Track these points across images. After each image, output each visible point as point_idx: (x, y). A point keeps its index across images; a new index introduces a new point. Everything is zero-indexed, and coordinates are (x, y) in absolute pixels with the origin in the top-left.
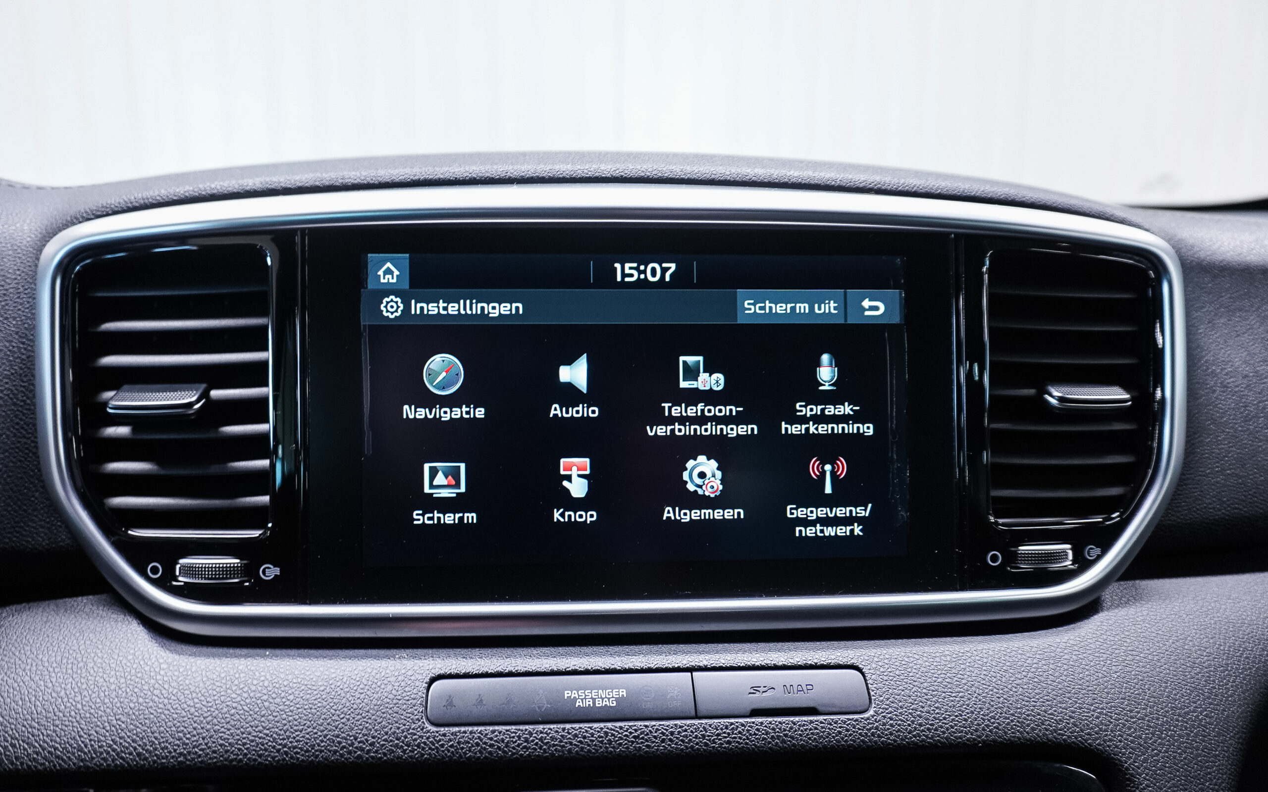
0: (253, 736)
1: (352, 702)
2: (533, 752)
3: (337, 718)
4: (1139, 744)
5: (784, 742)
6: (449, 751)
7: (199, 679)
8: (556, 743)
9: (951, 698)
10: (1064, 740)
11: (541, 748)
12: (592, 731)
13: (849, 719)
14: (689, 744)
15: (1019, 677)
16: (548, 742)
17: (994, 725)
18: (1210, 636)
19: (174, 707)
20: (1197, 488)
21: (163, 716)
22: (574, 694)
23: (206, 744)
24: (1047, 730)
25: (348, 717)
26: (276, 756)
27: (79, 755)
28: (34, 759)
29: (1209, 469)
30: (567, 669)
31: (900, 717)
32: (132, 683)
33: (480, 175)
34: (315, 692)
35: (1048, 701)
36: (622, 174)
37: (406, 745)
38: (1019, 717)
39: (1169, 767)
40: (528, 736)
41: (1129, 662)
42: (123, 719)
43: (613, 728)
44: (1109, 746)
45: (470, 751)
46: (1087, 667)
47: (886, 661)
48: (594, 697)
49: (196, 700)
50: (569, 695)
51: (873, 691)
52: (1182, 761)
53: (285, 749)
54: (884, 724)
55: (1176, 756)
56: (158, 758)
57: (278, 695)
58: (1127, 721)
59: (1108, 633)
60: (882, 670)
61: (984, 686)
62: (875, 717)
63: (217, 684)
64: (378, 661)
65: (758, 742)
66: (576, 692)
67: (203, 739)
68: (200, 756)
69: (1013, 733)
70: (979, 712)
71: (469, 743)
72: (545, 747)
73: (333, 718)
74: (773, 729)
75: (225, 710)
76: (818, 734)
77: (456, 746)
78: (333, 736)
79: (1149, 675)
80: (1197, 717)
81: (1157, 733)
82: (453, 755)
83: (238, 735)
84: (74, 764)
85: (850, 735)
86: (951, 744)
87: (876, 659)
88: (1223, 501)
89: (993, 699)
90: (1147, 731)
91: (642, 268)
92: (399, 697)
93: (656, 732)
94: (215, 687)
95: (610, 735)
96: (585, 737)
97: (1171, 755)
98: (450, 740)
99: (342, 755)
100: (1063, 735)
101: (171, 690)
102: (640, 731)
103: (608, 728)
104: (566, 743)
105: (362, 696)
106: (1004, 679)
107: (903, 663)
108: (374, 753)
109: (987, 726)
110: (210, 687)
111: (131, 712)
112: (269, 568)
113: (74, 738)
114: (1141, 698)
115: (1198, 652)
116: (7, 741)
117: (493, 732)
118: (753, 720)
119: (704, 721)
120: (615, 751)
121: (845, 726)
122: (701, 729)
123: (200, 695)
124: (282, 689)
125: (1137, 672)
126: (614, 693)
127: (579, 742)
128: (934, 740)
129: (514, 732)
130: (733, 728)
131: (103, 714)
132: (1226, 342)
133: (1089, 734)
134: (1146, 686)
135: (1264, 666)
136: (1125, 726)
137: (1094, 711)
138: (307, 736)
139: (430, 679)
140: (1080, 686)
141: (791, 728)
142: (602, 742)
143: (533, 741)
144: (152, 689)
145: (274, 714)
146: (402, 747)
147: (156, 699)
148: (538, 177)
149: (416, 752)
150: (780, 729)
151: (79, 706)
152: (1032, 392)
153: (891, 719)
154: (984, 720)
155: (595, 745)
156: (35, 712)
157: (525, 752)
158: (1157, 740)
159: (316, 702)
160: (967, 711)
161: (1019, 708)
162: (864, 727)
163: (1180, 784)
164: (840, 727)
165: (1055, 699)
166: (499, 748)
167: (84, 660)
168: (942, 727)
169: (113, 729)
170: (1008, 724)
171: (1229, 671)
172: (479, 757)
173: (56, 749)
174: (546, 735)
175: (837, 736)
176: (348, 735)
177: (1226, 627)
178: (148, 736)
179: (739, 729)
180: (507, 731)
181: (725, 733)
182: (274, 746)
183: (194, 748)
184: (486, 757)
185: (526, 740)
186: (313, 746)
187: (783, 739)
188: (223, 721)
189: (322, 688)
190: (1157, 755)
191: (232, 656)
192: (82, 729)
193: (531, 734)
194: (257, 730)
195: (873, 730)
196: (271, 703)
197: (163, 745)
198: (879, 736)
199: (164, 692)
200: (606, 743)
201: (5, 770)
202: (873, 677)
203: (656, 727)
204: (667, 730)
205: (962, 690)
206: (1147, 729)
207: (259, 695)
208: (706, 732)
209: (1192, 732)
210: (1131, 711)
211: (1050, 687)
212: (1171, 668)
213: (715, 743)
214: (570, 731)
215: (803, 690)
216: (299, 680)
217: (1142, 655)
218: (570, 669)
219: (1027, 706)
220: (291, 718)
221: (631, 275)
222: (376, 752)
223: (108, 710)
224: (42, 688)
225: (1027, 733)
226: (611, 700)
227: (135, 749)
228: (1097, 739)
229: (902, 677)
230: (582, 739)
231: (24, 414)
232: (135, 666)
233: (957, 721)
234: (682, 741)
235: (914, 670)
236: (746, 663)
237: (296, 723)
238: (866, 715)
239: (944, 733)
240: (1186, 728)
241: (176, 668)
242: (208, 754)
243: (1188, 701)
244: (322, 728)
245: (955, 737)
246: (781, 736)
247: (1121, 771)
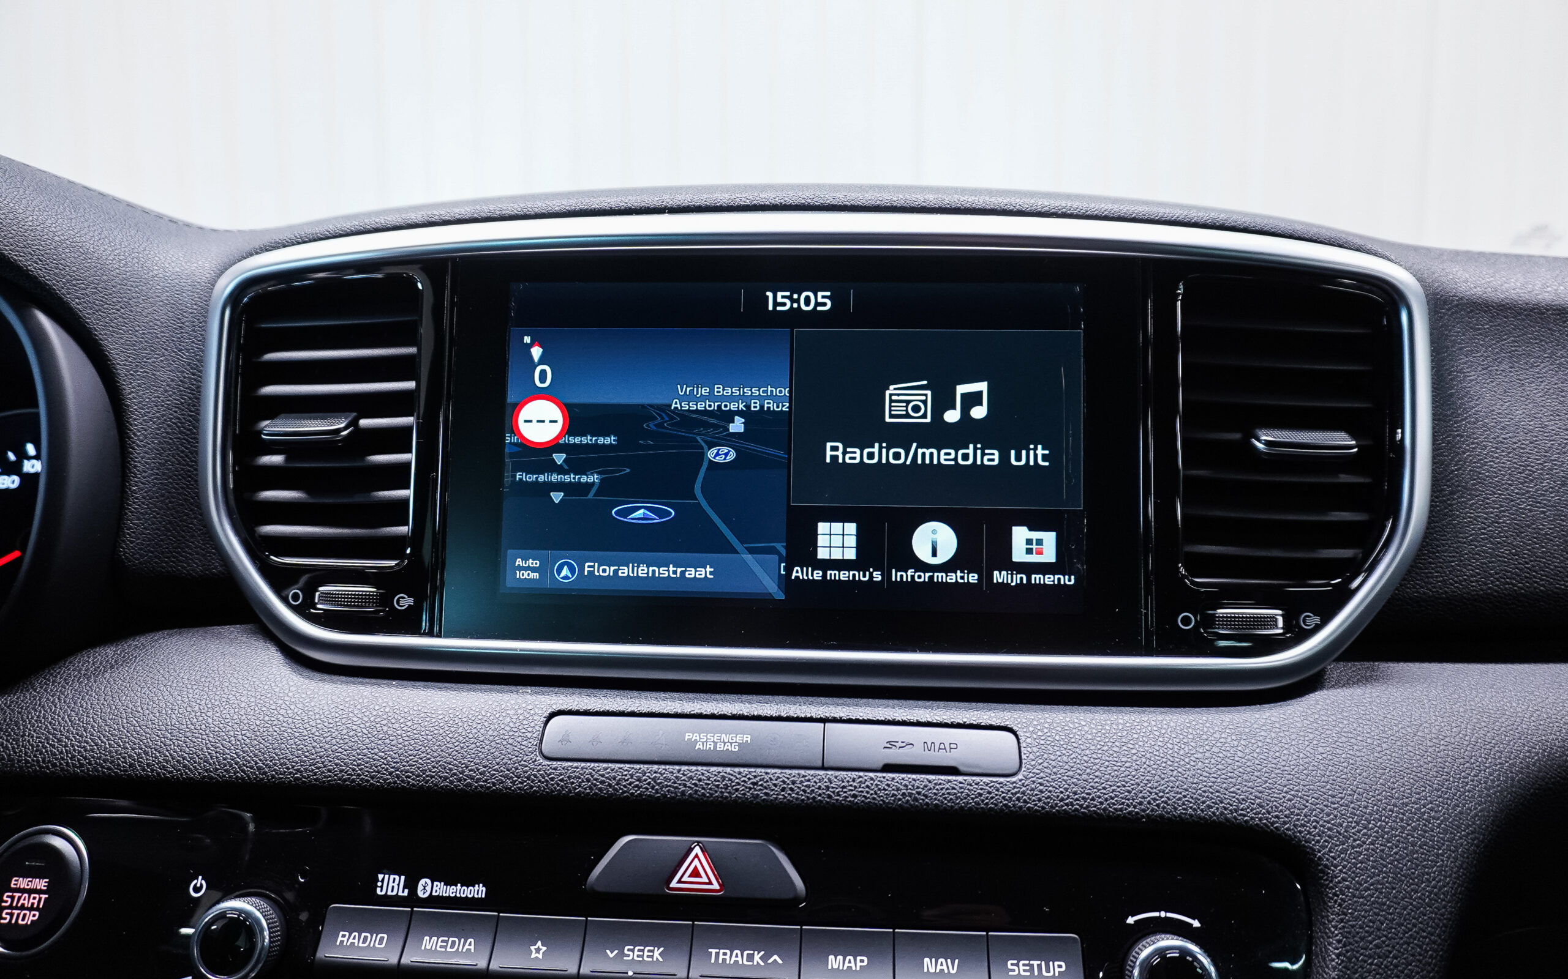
0: (368, 758)
1: (468, 731)
2: (645, 792)
3: (451, 746)
4: (1338, 832)
5: (916, 800)
6: (558, 785)
7: (324, 702)
8: (669, 784)
9: (1115, 768)
10: (1246, 821)
11: (653, 788)
12: (708, 774)
13: (992, 782)
14: (811, 794)
15: (1201, 751)
16: (661, 783)
17: (1163, 799)
18: (1454, 725)
19: (297, 726)
20: (1454, 557)
21: (286, 734)
22: (696, 737)
23: (323, 763)
24: (1226, 809)
25: (462, 745)
26: (388, 779)
27: (204, 766)
28: (164, 766)
29: (1471, 535)
30: (692, 712)
31: (1052, 783)
32: (262, 702)
33: (636, 204)
34: (434, 720)
35: (1230, 777)
36: (782, 201)
37: (516, 776)
38: (1193, 793)
39: (1372, 861)
40: (641, 775)
41: (1341, 745)
42: (248, 735)
43: (731, 772)
44: (1300, 832)
45: (580, 786)
46: (1286, 746)
47: (1046, 725)
48: (715, 740)
49: (318, 721)
50: (690, 737)
51: (1025, 754)
52: (1391, 856)
53: (397, 772)
54: (1032, 790)
55: (1384, 850)
56: (276, 773)
57: (398, 721)
58: (1326, 806)
59: (1322, 713)
60: (1040, 733)
61: (1157, 758)
62: (1023, 781)
63: (341, 707)
64: (501, 695)
65: (887, 798)
66: (697, 735)
67: (321, 757)
68: (315, 774)
69: (1184, 809)
70: (1146, 785)
71: (580, 778)
72: (657, 787)
73: (448, 745)
74: (906, 786)
75: (345, 732)
76: (955, 794)
77: (566, 780)
78: (445, 762)
79: (1364, 759)
80: (1419, 809)
81: (1363, 822)
82: (563, 789)
83: (354, 756)
84: (200, 774)
85: (992, 798)
86: (1108, 816)
87: (1035, 723)
88: (1490, 574)
89: (1165, 772)
90: (1350, 820)
91: (795, 296)
92: (515, 730)
93: (776, 780)
94: (338, 710)
95: (727, 779)
96: (700, 780)
97: (1377, 848)
98: (561, 774)
99: (451, 782)
100: (1245, 816)
101: (296, 711)
102: (759, 778)
103: (726, 773)
104: (680, 784)
105: (479, 726)
106: (1182, 752)
107: (1066, 728)
108: (483, 782)
109: (1155, 800)
110: (333, 710)
111: (256, 729)
112: (403, 598)
113: (202, 749)
114: (1348, 782)
115: (1434, 740)
116: (141, 749)
117: (606, 769)
118: (884, 775)
119: (830, 773)
120: (731, 797)
121: (987, 788)
122: (826, 780)
123: (323, 716)
124: (402, 715)
125: (1348, 756)
126: (738, 738)
127: (693, 784)
128: (1089, 811)
129: (627, 770)
130: (861, 782)
131: (230, 729)
132: (1505, 392)
133: (1277, 817)
134: (1358, 771)
135: (1521, 763)
136: (1323, 811)
137: (1286, 792)
138: (420, 761)
139: (550, 714)
140: (1274, 766)
141: (926, 786)
142: (717, 786)
143: (645, 780)
144: (278, 709)
145: (391, 738)
146: (512, 777)
147: (281, 718)
148: (694, 206)
149: (525, 784)
150: (913, 786)
151: (210, 721)
152: (1237, 436)
153: (1041, 784)
154: (1151, 793)
155: (710, 789)
156: (169, 723)
157: (636, 791)
158: (1361, 830)
159: (432, 729)
160: (1132, 782)
161: (1196, 784)
162: (1009, 791)
163: (1387, 882)
164: (981, 789)
165: (1240, 777)
166: (610, 785)
167: (221, 680)
168: (1100, 797)
169: (238, 743)
170: (1180, 799)
171: (1472, 764)
172: (588, 793)
173: (184, 758)
174: (659, 775)
175: (976, 797)
176: (460, 762)
177: (1479, 717)
178: (269, 752)
179: (867, 783)
180: (620, 768)
181: (851, 786)
182: (387, 769)
183: (310, 766)
184: (596, 794)
185: (639, 780)
186: (424, 772)
187: (915, 798)
188: (342, 741)
189: (440, 717)
190: (1359, 846)
191: (359, 683)
192: (210, 742)
193: (644, 773)
194: (372, 752)
195: (1018, 795)
196: (390, 727)
197: (282, 761)
198: (1025, 801)
199: (289, 712)
200: (721, 788)
201: (136, 775)
202: (1029, 740)
203: (777, 775)
204: (788, 779)
205: (1129, 760)
206: (1349, 817)
207: (379, 719)
208: (831, 783)
209: (1409, 825)
210: (1333, 797)
211: (1237, 763)
212: (1394, 754)
213: (839, 795)
214: (685, 773)
215: (945, 749)
216: (420, 708)
217: (1359, 738)
218: (695, 712)
219: (1205, 781)
220: (406, 743)
221: (784, 304)
222: (486, 781)
223: (236, 726)
224: (179, 702)
225: (1202, 811)
226: (733, 745)
227: (256, 763)
228: (1285, 823)
229: (1062, 743)
230: (697, 782)
231: (189, 442)
232: (266, 688)
233: (1119, 792)
234: (804, 791)
235: (1077, 737)
236: (887, 717)
237: (411, 747)
238: (1014, 779)
239: (1101, 803)
240: (1402, 820)
241: (304, 691)
242: (324, 773)
243: (1409, 791)
244: (435, 754)
245: (1115, 809)
246: (913, 794)
247: (1312, 860)
